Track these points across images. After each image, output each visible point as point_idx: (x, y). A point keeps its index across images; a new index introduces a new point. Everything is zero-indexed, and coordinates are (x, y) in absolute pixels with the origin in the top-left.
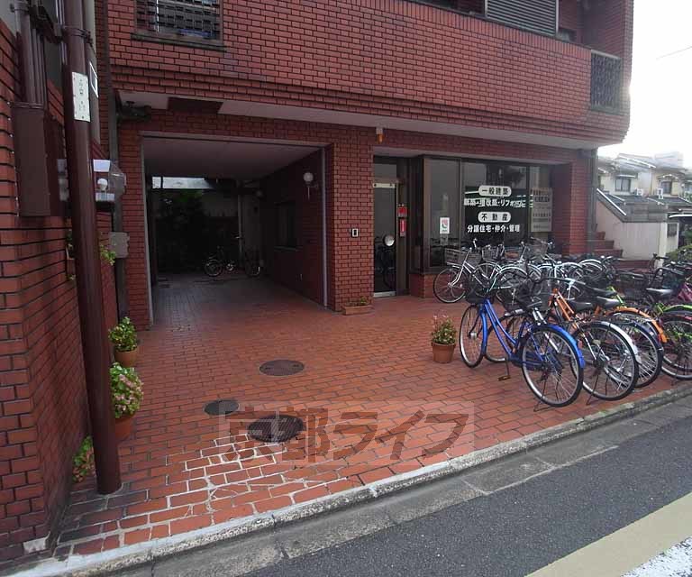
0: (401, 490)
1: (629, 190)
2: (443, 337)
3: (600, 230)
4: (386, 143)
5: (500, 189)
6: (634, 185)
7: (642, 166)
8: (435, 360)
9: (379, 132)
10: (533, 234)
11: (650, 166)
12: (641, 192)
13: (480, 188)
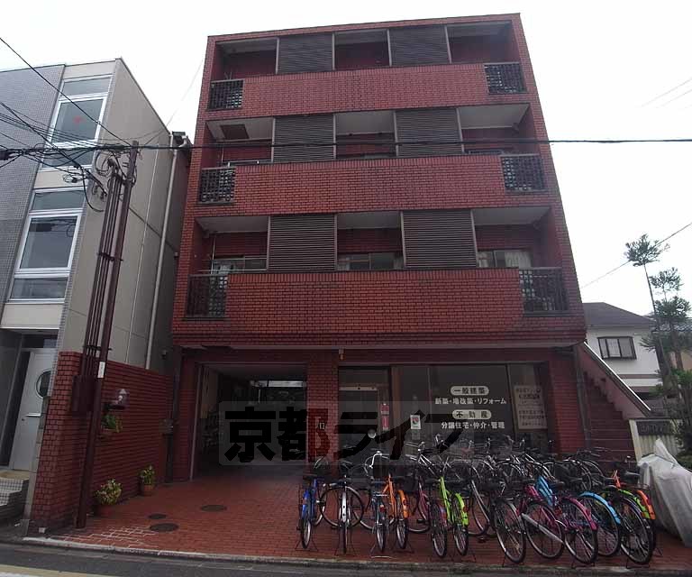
5: (475, 389)
9: (341, 352)
13: (452, 388)
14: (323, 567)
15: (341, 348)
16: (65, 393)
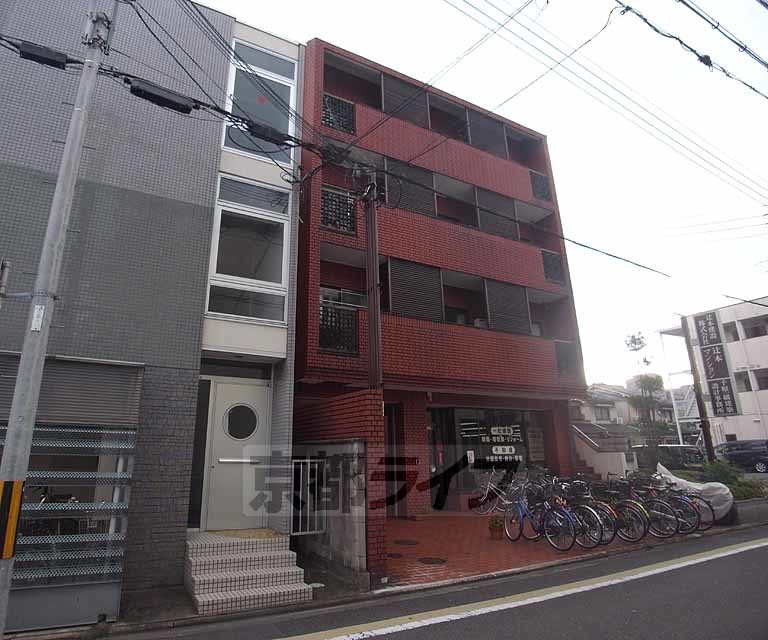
0: (505, 575)
1: (609, 419)
2: (497, 523)
3: (581, 458)
4: (434, 402)
5: (505, 430)
6: (613, 415)
7: (617, 395)
8: (492, 538)
9: (430, 394)
10: (532, 463)
11: (624, 395)
12: (621, 421)
13: (492, 429)
14: (497, 578)
15: (430, 391)
16: (382, 434)
